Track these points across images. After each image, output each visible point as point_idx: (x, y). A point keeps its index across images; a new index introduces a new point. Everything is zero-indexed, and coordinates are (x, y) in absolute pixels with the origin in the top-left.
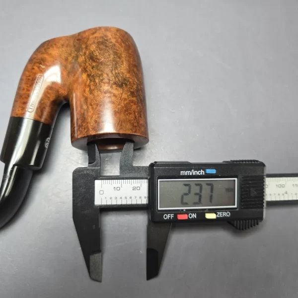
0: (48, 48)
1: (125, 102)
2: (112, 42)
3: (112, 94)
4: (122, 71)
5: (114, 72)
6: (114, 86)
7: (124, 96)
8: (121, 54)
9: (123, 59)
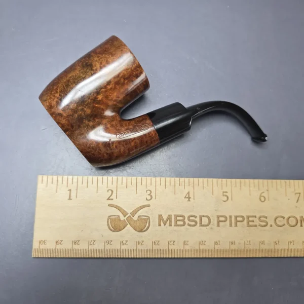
0: (93, 148)
1: (100, 55)
2: (60, 95)
3: (101, 66)
4: (78, 73)
5: (84, 76)
6: (94, 68)
7: (96, 59)
8: (65, 82)
9: (68, 78)
